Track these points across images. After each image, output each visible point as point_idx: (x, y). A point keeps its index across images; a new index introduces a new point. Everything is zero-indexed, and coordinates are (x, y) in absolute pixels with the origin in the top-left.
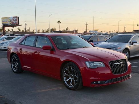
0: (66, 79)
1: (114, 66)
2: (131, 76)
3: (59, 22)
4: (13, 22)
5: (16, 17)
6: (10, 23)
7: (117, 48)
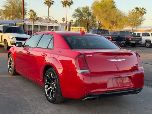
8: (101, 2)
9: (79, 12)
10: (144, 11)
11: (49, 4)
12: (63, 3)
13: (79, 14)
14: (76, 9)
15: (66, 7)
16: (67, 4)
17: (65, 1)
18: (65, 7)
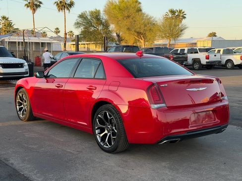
8: (119, 2)
9: (85, 18)
10: (182, 15)
11: (34, 6)
12: (58, 4)
13: (84, 22)
14: (80, 14)
15: (63, 10)
16: (64, 6)
17: (61, 2)
18: (61, 10)
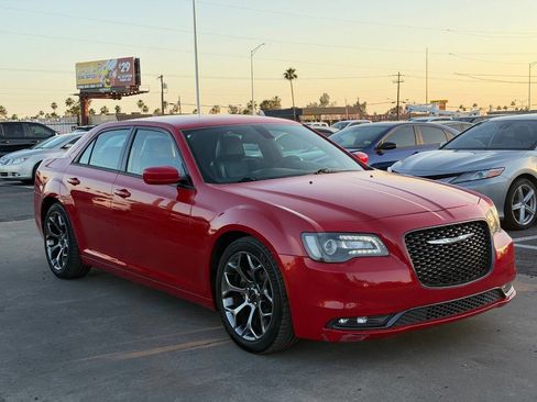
0: (233, 307)
1: (430, 250)
2: (511, 293)
3: (290, 75)
4: (117, 79)
5: (130, 59)
6: (108, 84)
7: (485, 174)
